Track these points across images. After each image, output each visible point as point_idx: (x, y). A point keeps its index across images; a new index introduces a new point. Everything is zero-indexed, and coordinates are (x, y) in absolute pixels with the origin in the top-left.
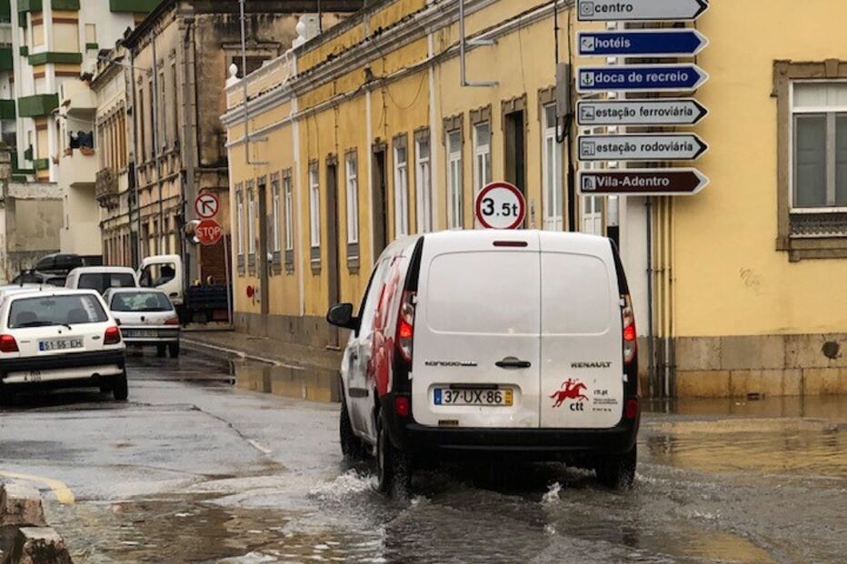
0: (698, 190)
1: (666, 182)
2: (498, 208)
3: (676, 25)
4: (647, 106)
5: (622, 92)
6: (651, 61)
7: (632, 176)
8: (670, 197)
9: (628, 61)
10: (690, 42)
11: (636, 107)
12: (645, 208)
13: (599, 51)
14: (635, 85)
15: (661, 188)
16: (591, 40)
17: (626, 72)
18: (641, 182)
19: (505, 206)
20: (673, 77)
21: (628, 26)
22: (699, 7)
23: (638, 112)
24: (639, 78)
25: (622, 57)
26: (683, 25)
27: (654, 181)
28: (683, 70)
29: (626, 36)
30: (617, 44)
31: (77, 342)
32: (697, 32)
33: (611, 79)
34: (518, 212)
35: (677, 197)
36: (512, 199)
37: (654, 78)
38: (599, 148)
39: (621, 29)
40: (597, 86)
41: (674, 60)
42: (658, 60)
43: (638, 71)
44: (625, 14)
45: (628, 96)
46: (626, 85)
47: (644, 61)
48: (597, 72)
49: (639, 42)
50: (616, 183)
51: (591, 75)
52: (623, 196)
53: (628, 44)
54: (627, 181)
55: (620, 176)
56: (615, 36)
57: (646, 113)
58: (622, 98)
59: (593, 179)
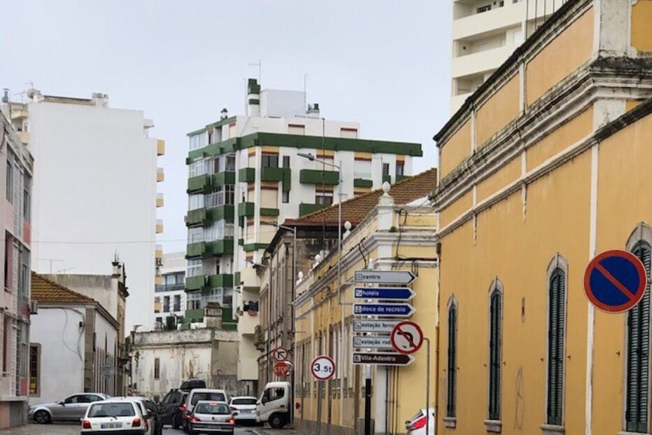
0: (409, 363)
1: (394, 359)
2: (322, 368)
3: (403, 286)
4: (386, 323)
5: (376, 316)
6: (390, 302)
7: (378, 356)
8: (398, 367)
9: (380, 301)
10: (406, 294)
11: (381, 323)
12: (385, 371)
13: (364, 296)
14: (381, 313)
15: (391, 362)
16: (361, 291)
17: (377, 306)
18: (382, 359)
19: (325, 367)
20: (398, 310)
21: (380, 286)
22: (411, 278)
23: (381, 325)
24: (382, 310)
25: (377, 300)
26: (405, 286)
27: (388, 359)
28: (403, 307)
29: (377, 290)
30: (373, 293)
31: (119, 425)
32: (410, 290)
33: (370, 309)
34: (332, 370)
35: (402, 367)
36: (329, 364)
37: (390, 310)
38: (363, 342)
39: (376, 286)
40: (363, 312)
41: (402, 302)
42: (394, 302)
43: (382, 306)
44: (377, 280)
45: (379, 317)
46: (376, 312)
47: (387, 302)
48: (363, 306)
49: (383, 293)
50: (370, 359)
51: (360, 307)
52: (376, 365)
53: (377, 294)
54: (375, 358)
55: (372, 356)
56: (372, 290)
57: (384, 326)
58: (377, 319)
59: (359, 356)
